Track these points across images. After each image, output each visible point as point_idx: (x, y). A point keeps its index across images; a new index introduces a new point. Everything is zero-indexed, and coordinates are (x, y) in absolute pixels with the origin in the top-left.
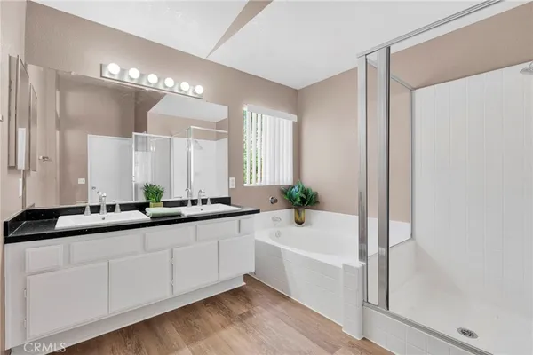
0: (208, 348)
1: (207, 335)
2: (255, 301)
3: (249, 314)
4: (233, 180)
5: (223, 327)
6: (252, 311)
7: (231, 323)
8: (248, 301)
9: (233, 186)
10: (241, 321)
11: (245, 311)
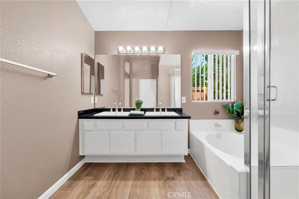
0: (140, 186)
1: (145, 180)
2: (182, 173)
3: (173, 179)
4: (184, 98)
5: (154, 179)
6: (175, 178)
7: (160, 179)
8: (179, 171)
9: (184, 101)
10: (165, 180)
11: (172, 176)
